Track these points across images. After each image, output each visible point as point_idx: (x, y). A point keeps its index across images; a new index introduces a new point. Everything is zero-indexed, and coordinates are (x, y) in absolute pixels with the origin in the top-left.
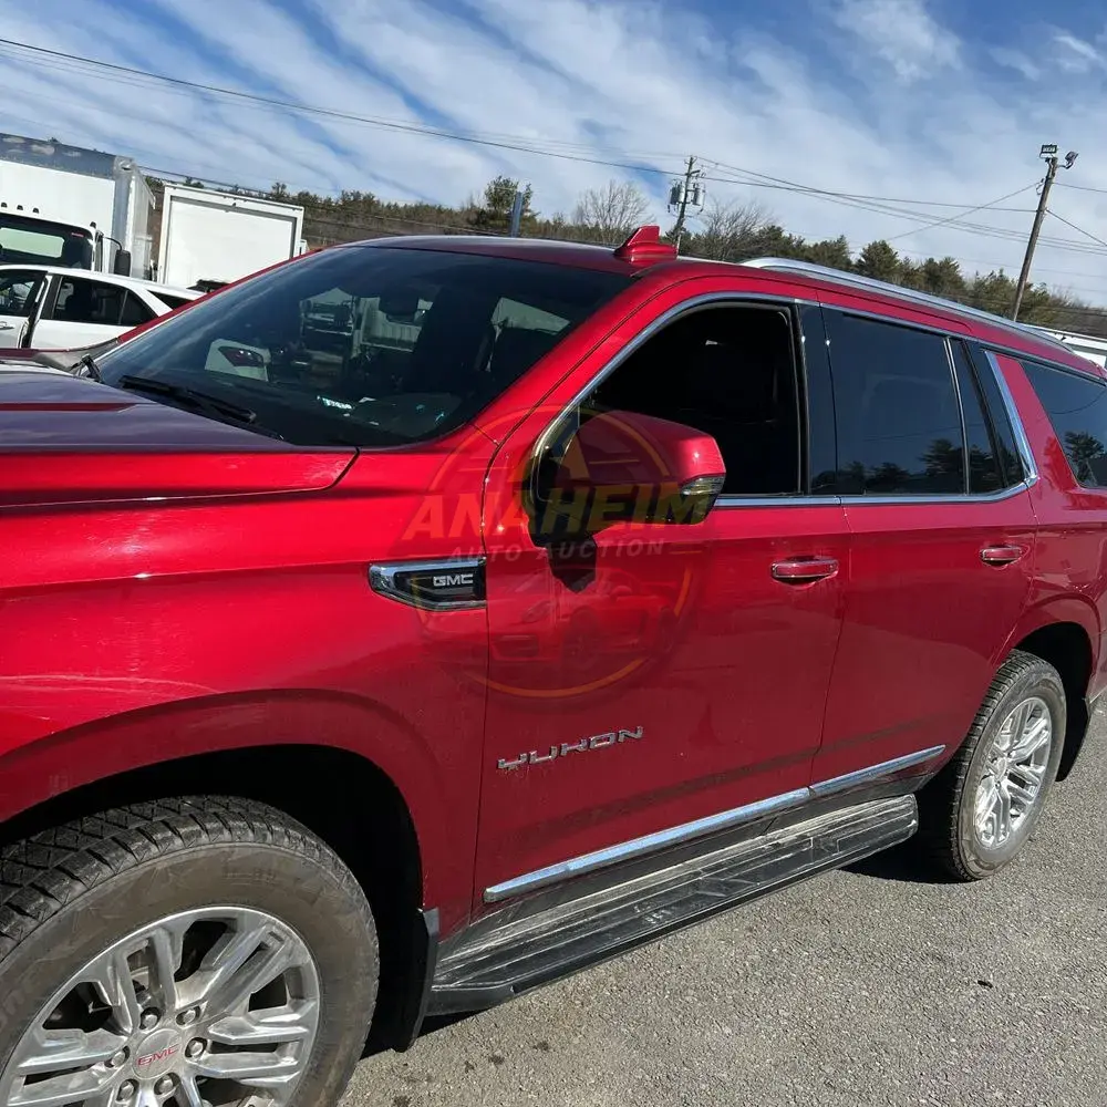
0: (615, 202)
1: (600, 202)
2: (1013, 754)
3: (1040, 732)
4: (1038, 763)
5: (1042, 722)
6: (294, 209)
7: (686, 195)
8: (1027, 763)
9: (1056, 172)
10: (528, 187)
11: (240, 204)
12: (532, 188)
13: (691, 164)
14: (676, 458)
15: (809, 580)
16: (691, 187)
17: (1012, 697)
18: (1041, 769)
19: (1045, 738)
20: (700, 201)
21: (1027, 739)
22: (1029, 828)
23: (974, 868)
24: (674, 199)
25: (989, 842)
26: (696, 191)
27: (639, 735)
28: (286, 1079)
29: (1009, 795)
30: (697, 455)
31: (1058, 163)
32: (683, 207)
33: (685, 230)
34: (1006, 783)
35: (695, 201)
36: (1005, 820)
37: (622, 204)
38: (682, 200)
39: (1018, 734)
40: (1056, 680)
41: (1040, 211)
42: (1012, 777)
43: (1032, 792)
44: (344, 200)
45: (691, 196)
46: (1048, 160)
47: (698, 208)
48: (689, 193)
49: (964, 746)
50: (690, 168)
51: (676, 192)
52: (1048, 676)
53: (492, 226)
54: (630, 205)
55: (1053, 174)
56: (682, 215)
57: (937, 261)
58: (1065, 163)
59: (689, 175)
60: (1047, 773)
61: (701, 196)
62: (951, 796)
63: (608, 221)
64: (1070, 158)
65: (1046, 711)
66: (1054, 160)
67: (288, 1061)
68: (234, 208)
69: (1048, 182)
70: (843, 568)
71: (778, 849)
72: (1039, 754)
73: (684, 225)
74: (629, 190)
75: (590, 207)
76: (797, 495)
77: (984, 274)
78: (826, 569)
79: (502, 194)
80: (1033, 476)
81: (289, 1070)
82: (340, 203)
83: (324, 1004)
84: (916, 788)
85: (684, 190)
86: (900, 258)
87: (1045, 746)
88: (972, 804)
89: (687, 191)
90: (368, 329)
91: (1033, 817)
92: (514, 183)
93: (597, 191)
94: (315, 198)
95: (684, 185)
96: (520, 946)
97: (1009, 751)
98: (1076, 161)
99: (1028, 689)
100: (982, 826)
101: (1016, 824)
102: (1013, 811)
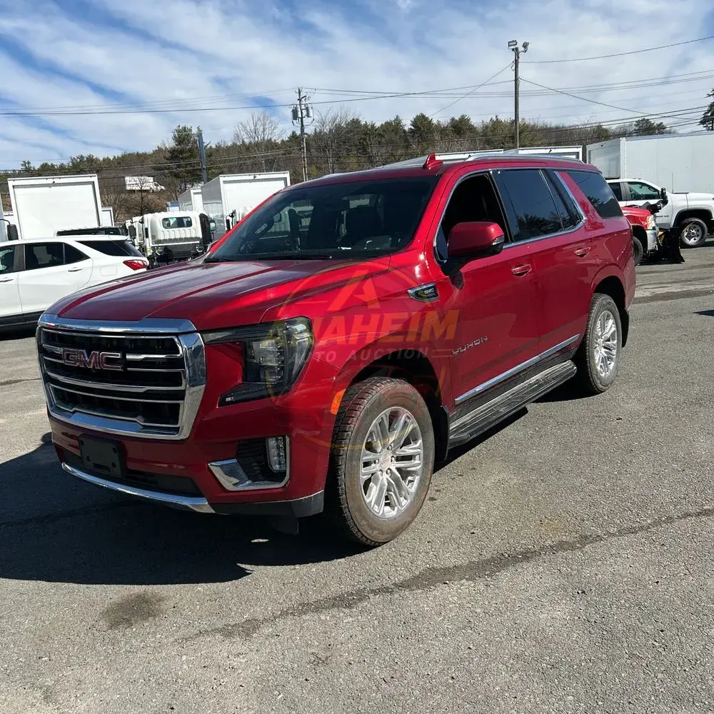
0: (258, 126)
1: (248, 128)
2: (603, 337)
3: (611, 326)
4: (613, 340)
5: (611, 322)
6: (91, 177)
7: (302, 113)
8: (609, 340)
9: (520, 56)
10: (198, 128)
11: (57, 181)
12: (201, 129)
13: (300, 93)
14: (486, 234)
15: (523, 274)
16: (303, 107)
17: (598, 312)
18: (616, 341)
19: (614, 329)
20: (311, 114)
21: (607, 331)
22: (616, 368)
23: (600, 386)
24: (295, 116)
25: (603, 375)
26: (307, 109)
27: (487, 339)
28: (418, 467)
29: (605, 355)
30: (492, 230)
31: (520, 50)
32: (302, 121)
33: (307, 134)
34: (603, 350)
35: (308, 115)
36: (607, 367)
37: (262, 127)
38: (300, 116)
39: (603, 328)
40: (612, 301)
41: (516, 80)
42: (605, 347)
43: (614, 352)
44: (73, 163)
45: (305, 112)
46: (513, 50)
47: (310, 119)
48: (303, 111)
49: (585, 335)
50: (300, 95)
51: (295, 112)
52: (609, 300)
53: (182, 158)
54: (267, 126)
55: (518, 57)
56: (302, 126)
57: (457, 118)
58: (523, 49)
59: (300, 100)
60: (618, 343)
61: (311, 111)
62: (585, 357)
63: (257, 139)
64: (525, 46)
65: (611, 316)
66: (517, 49)
67: (417, 462)
68: (54, 184)
69: (516, 62)
70: (533, 266)
71: (531, 385)
72: (613, 335)
73: (305, 131)
74: (264, 117)
75: (243, 133)
76: (510, 243)
77: (487, 120)
78: (528, 267)
79: (183, 137)
80: (584, 218)
81: (418, 464)
82: (71, 164)
83: (423, 441)
84: (571, 357)
85: (299, 110)
86: (435, 122)
87: (614, 331)
88: (594, 358)
89: (301, 110)
90: (153, 237)
91: (617, 363)
92: (189, 127)
93: (245, 122)
94: (53, 166)
95: (298, 106)
96: (464, 425)
97: (602, 335)
98: (529, 47)
99: (603, 307)
100: (599, 368)
101: (611, 366)
102: (609, 362)
